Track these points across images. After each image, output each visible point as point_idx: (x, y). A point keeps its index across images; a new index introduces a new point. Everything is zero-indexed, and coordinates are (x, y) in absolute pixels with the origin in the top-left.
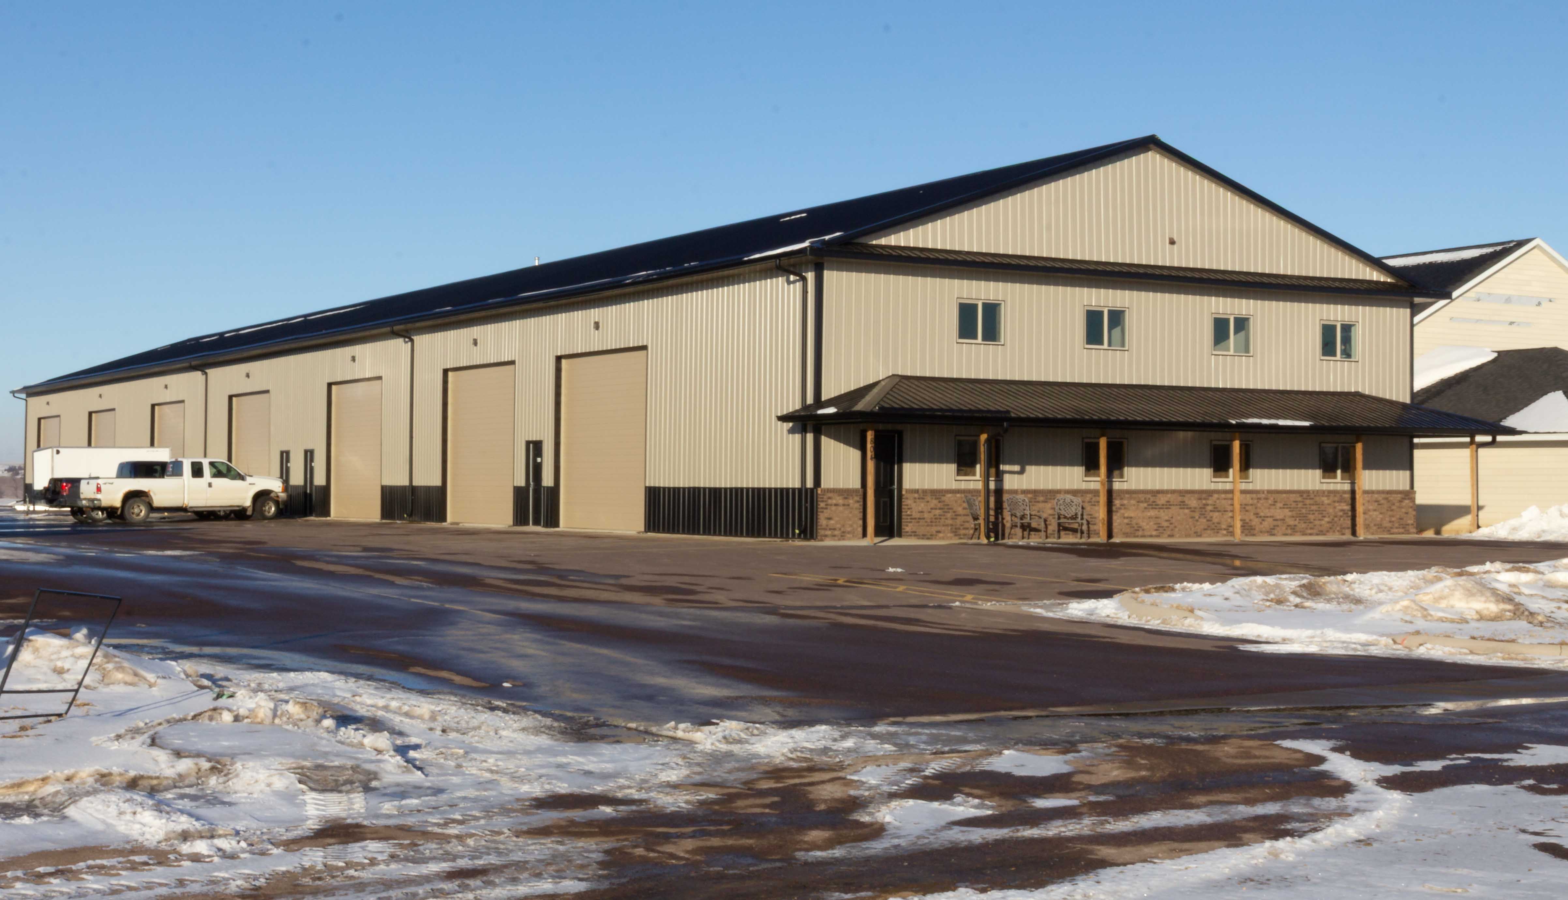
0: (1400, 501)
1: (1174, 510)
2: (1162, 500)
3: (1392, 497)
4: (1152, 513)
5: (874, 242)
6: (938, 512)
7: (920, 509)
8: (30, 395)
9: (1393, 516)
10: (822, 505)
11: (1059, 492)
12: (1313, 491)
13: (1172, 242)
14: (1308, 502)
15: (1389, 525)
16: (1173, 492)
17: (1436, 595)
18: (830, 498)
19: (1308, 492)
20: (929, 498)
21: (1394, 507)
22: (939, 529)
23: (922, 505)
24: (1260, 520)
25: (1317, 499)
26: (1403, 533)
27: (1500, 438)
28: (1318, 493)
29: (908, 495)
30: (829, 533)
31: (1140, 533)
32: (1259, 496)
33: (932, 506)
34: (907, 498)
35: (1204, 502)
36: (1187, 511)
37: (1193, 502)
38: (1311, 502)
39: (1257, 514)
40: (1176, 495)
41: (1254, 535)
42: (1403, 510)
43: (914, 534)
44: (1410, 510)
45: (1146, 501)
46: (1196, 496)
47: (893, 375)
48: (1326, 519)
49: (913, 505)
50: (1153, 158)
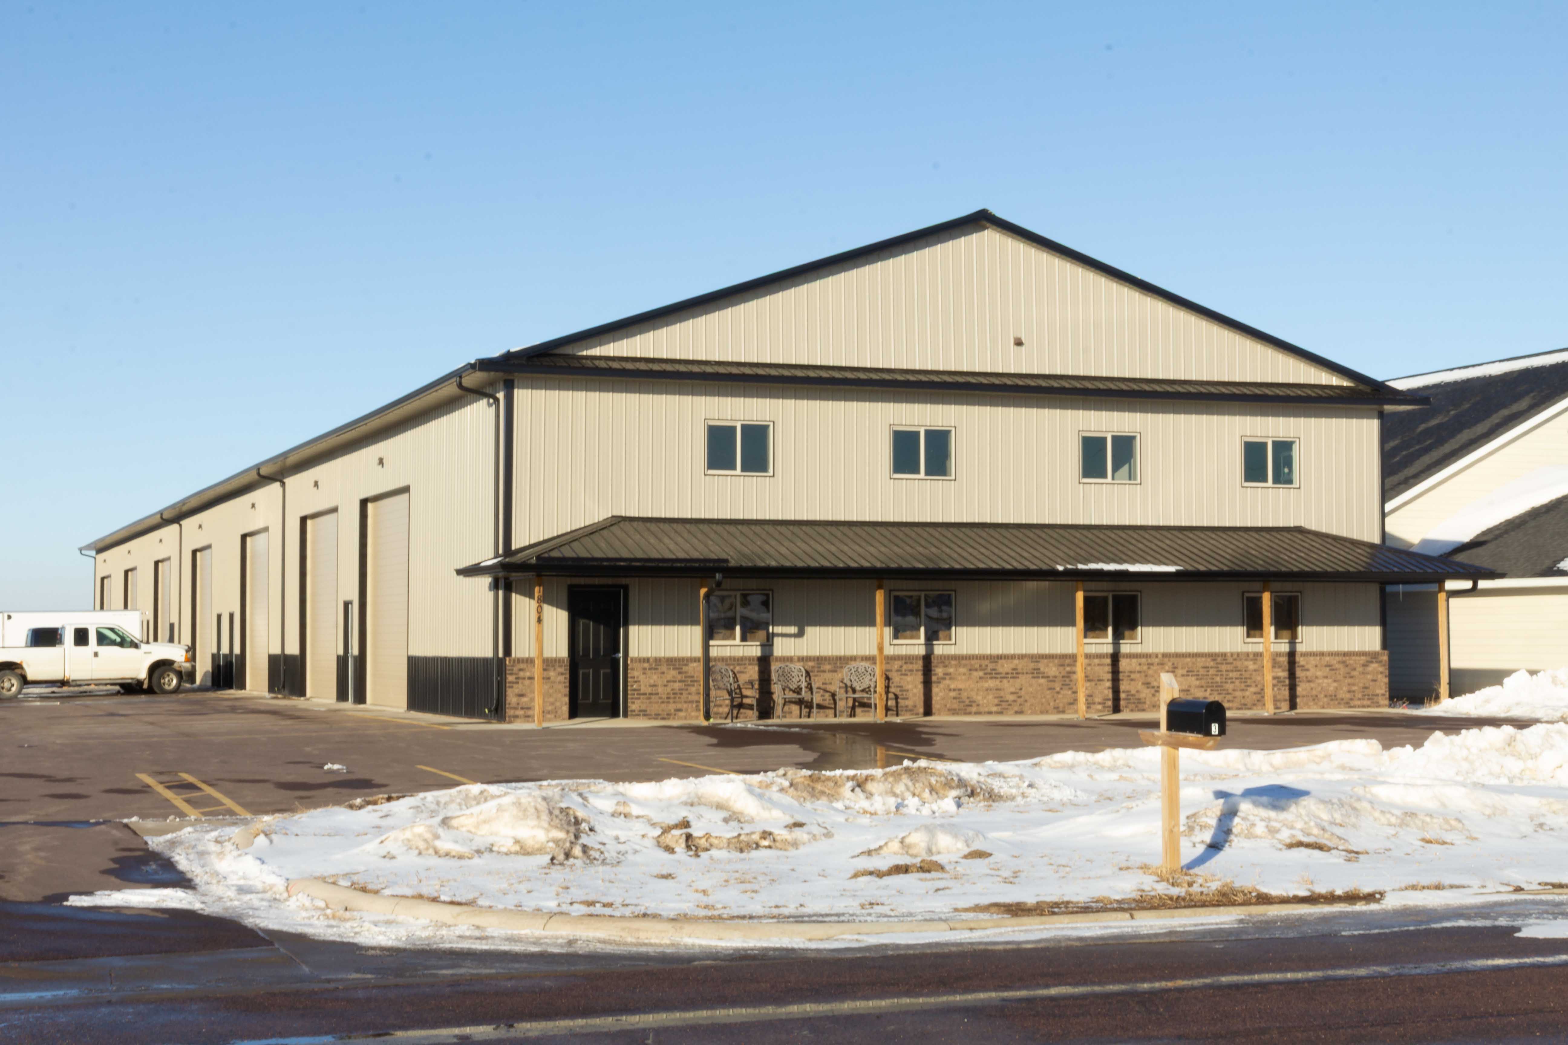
0: (1364, 665)
1: (1023, 680)
2: (1005, 667)
3: (1351, 661)
4: (991, 683)
5: (584, 353)
6: (677, 686)
7: (652, 682)
8: (100, 551)
9: (1353, 685)
10: (510, 678)
11: (853, 658)
12: (1232, 654)
13: (1019, 343)
14: (1224, 667)
15: (1348, 696)
16: (1022, 657)
18: (521, 670)
19: (1224, 655)
20: (664, 668)
21: (1354, 673)
22: (679, 706)
23: (655, 677)
24: (1153, 691)
25: (1238, 664)
26: (1369, 706)
28: (1238, 656)
29: (635, 665)
30: (520, 713)
31: (974, 709)
32: (1150, 661)
33: (669, 677)
34: (633, 669)
35: (1068, 669)
36: (1042, 681)
37: (1052, 670)
38: (1229, 667)
39: (1149, 683)
40: (1026, 660)
41: (1143, 710)
42: (1369, 677)
43: (644, 713)
44: (1380, 676)
45: (981, 668)
46: (1056, 661)
47: (613, 517)
48: (1253, 689)
49: (642, 678)
50: (989, 237)
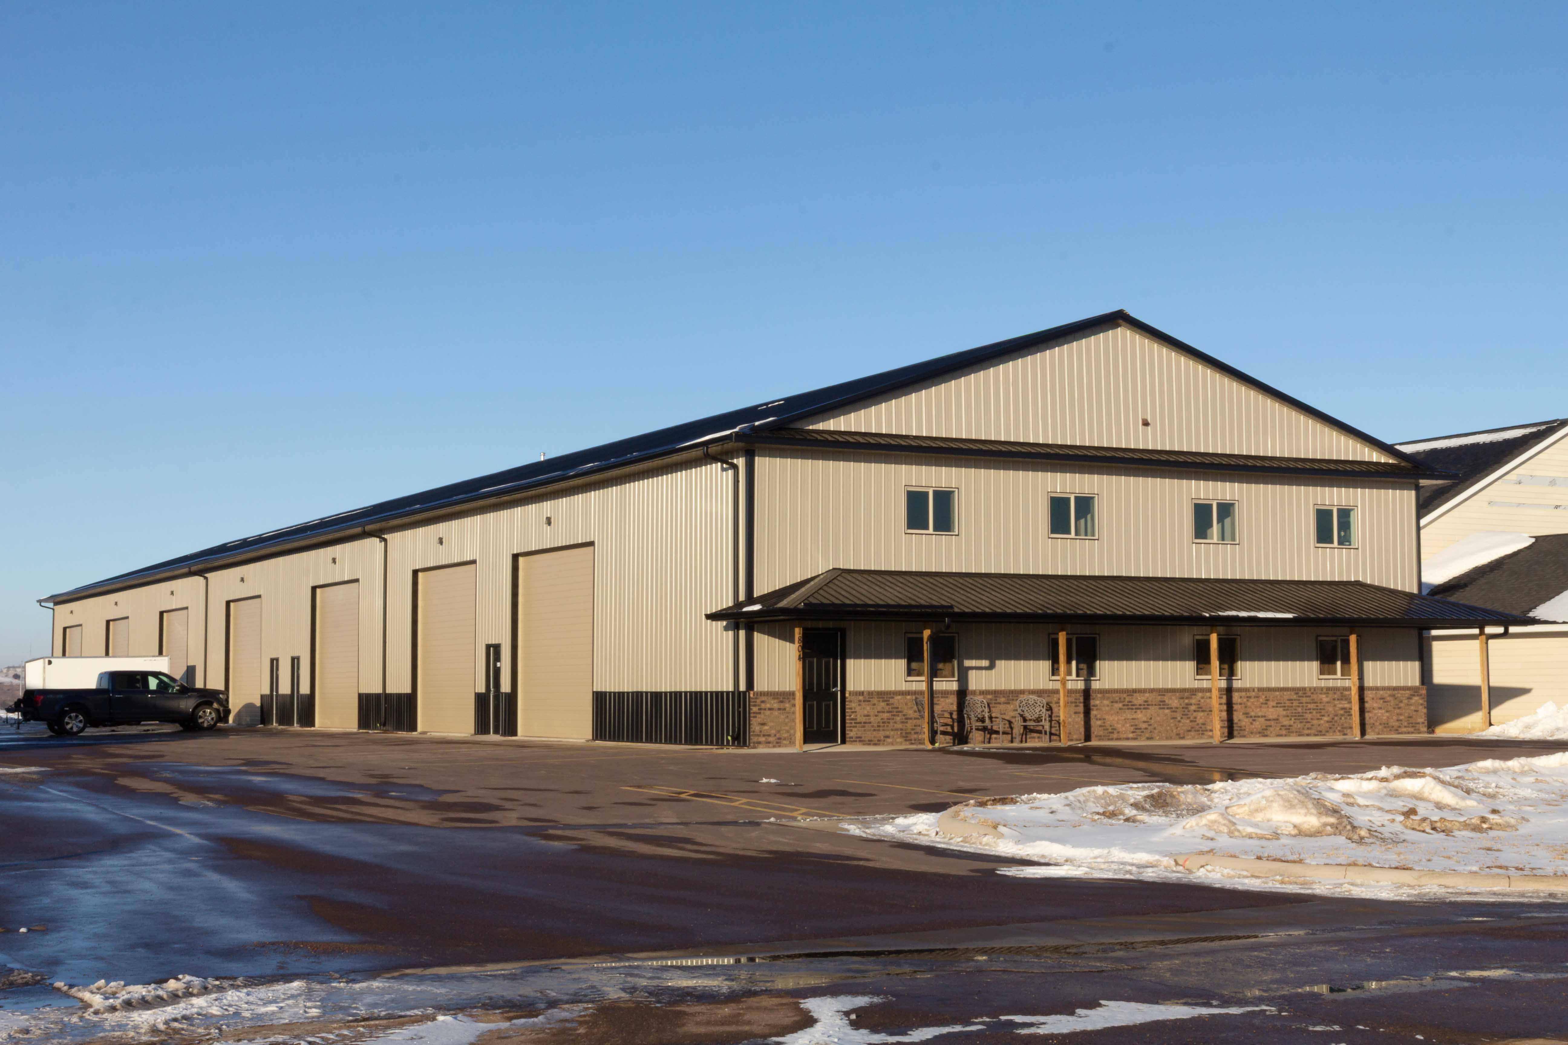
0: (1409, 698)
1: (1153, 710)
2: (1139, 699)
3: (1399, 694)
4: (1129, 715)
5: (811, 427)
6: (886, 715)
7: (866, 712)
8: (56, 604)
9: (1401, 714)
10: (754, 709)
11: (1022, 692)
12: (1310, 689)
13: (1146, 424)
14: (1304, 700)
15: (1397, 724)
16: (1152, 691)
17: (1252, 807)
18: (763, 702)
19: (1304, 689)
20: (875, 701)
21: (1402, 705)
22: (887, 733)
23: (868, 708)
24: (1251, 720)
25: (1314, 696)
26: (1412, 733)
27: (1513, 629)
28: (1314, 690)
29: (853, 698)
30: (762, 739)
31: (1115, 736)
32: (1248, 694)
33: (879, 708)
34: (851, 701)
35: (1187, 701)
36: (1167, 711)
37: (1174, 702)
38: (1308, 700)
39: (1247, 714)
40: (1154, 693)
41: (1244, 736)
42: (1412, 708)
43: (860, 740)
44: (1420, 707)
45: (1121, 701)
46: (1178, 694)
47: (834, 569)
48: (1326, 718)
49: (858, 709)
50: (1123, 334)
